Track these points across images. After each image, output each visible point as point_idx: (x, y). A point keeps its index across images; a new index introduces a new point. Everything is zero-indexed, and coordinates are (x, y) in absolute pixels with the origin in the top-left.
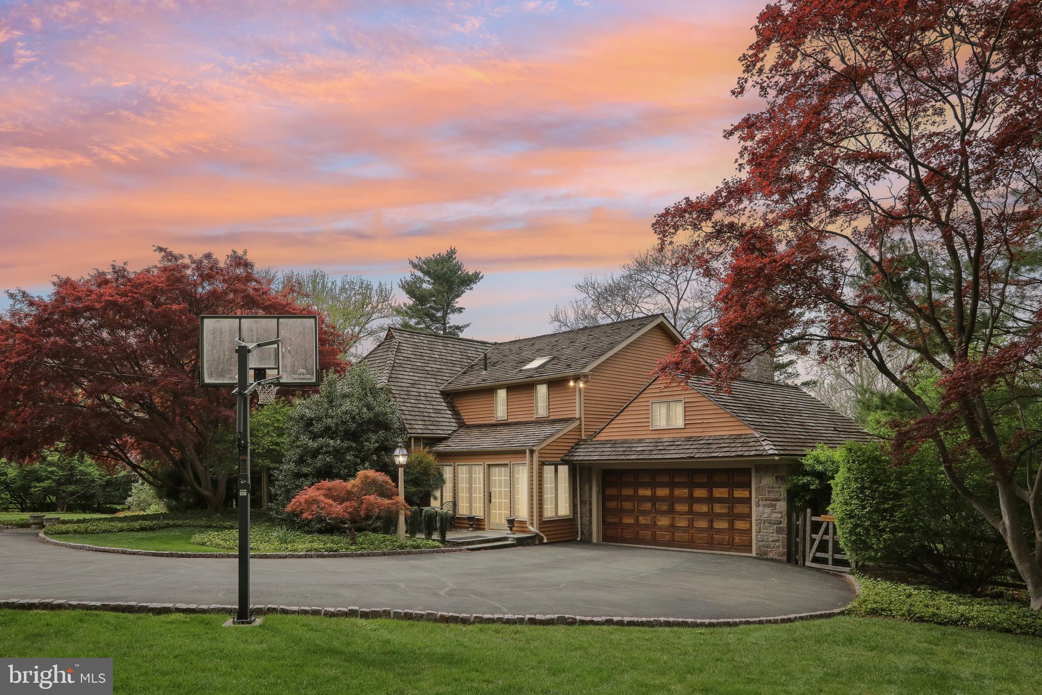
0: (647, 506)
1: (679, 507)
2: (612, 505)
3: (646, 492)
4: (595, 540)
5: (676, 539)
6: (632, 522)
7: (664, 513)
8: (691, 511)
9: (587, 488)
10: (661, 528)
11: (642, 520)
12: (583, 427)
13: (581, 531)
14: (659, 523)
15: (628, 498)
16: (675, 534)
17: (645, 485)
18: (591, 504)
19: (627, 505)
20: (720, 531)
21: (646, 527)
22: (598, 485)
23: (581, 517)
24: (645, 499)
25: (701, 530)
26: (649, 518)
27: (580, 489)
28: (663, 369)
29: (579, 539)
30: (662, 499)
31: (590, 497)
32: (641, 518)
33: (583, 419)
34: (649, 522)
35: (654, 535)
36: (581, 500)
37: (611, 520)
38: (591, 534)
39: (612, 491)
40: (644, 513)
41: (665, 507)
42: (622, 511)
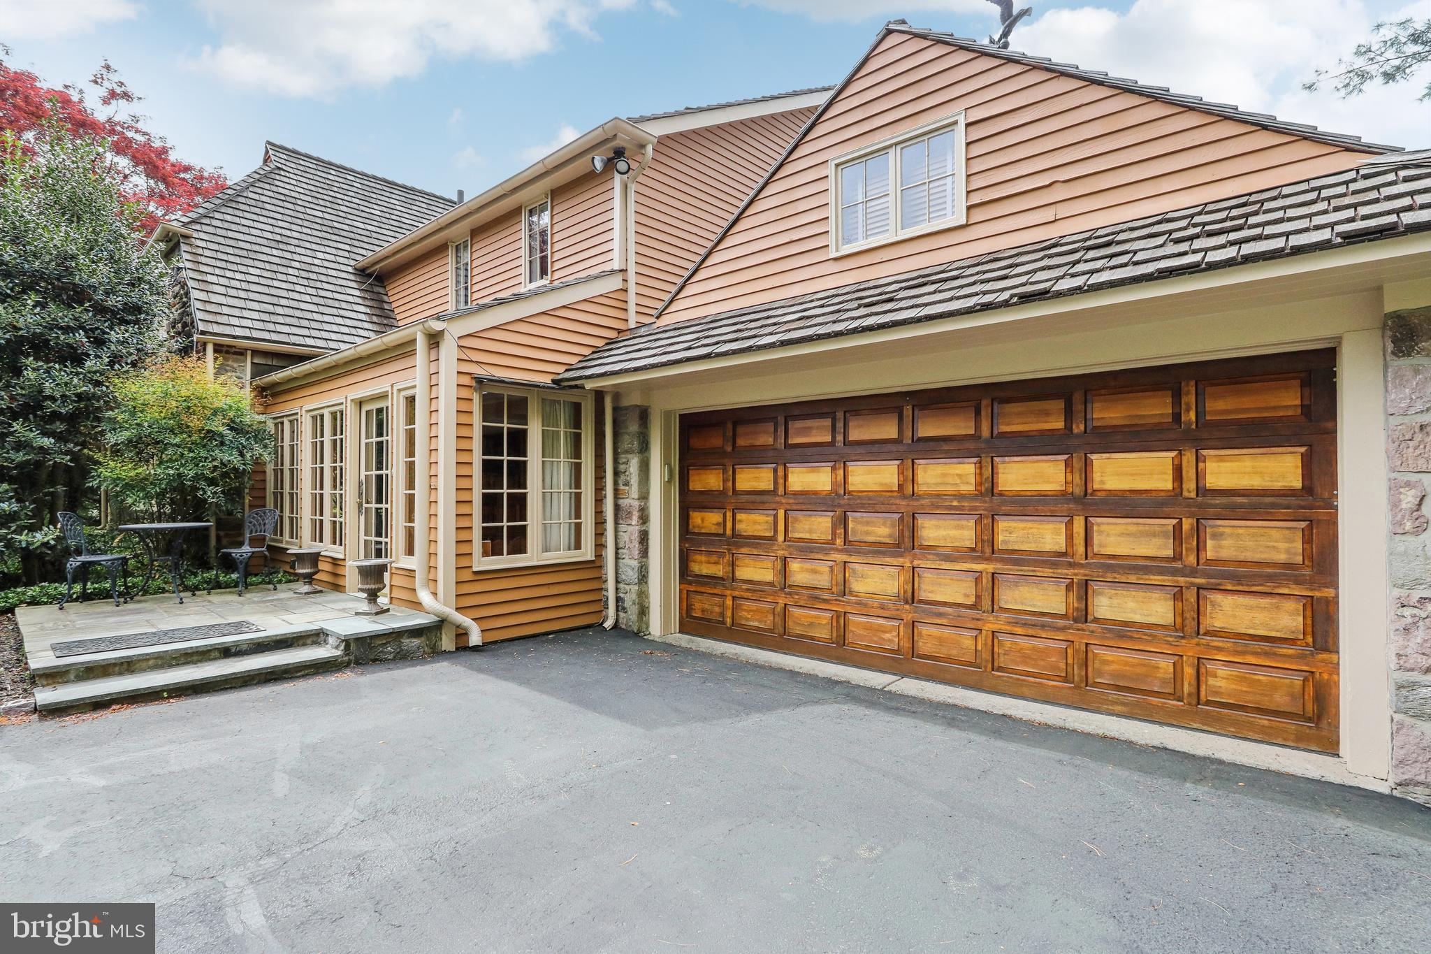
0: (818, 526)
1: (934, 531)
2: (708, 521)
3: (816, 478)
4: (655, 628)
5: (925, 647)
6: (768, 576)
7: (877, 550)
8: (986, 547)
9: (633, 466)
10: (863, 606)
11: (800, 572)
12: (632, 299)
13: (618, 599)
14: (858, 586)
15: (756, 500)
16: (924, 629)
17: (809, 454)
18: (644, 519)
19: (753, 523)
20: (1123, 632)
21: (814, 597)
22: (666, 461)
23: (617, 558)
24: (810, 501)
25: (1036, 622)
26: (824, 567)
27: (616, 473)
29: (608, 624)
30: (872, 503)
31: (644, 496)
32: (794, 566)
33: (632, 269)
34: (823, 580)
35: (840, 622)
36: (617, 508)
37: (702, 567)
38: (643, 611)
39: (710, 480)
40: (807, 549)
41: (880, 529)
42: (736, 542)
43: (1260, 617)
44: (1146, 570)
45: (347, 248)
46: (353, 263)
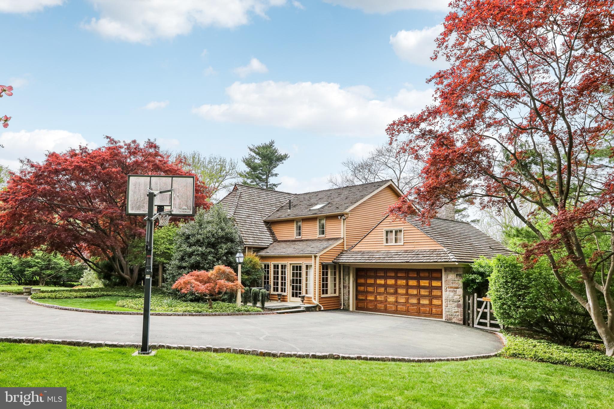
0: (382, 290)
1: (400, 291)
2: (362, 288)
3: (381, 282)
4: (351, 309)
5: (399, 309)
6: (373, 299)
7: (391, 294)
8: (407, 293)
9: (347, 278)
10: (389, 303)
11: (379, 298)
12: (345, 243)
13: (344, 304)
14: (388, 300)
15: (371, 285)
16: (398, 306)
17: (380, 278)
18: (349, 288)
19: (370, 289)
20: (424, 305)
21: (381, 302)
22: (353, 277)
23: (343, 295)
24: (381, 285)
25: (413, 305)
26: (383, 297)
27: (343, 279)
28: (391, 211)
29: (342, 308)
30: (391, 286)
31: (349, 284)
32: (378, 297)
33: (345, 239)
34: (383, 299)
35: (386, 307)
36: (343, 285)
37: (361, 297)
38: (349, 306)
39: (362, 281)
40: (380, 294)
41: (392, 291)
42: (367, 293)
43: (437, 302)
44: (426, 297)
45: (260, 214)
46: (262, 219)
